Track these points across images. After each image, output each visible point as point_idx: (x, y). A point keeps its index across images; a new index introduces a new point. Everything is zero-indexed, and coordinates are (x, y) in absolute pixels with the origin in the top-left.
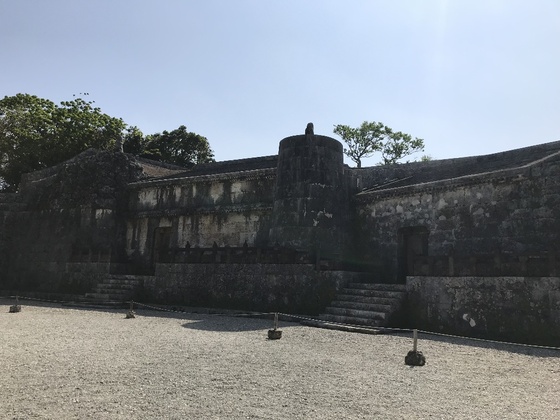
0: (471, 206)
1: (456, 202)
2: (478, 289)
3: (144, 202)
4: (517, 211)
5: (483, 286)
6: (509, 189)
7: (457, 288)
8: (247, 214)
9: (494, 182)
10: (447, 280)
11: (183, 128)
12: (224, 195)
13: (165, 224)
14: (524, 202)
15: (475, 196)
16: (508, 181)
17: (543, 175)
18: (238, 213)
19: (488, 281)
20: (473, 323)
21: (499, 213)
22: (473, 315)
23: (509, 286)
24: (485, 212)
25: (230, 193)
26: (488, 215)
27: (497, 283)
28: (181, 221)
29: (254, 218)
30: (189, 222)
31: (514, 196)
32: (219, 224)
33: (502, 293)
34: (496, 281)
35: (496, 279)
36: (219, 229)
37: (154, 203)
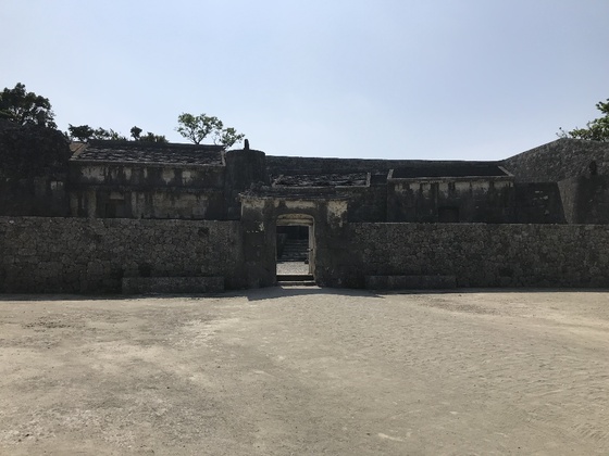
3: (89, 177)
8: (198, 195)
11: (20, 87)
12: (175, 178)
13: (116, 196)
18: (191, 193)
25: (181, 178)
28: (134, 195)
29: (204, 198)
30: (142, 196)
32: (172, 200)
36: (173, 204)
37: (102, 178)
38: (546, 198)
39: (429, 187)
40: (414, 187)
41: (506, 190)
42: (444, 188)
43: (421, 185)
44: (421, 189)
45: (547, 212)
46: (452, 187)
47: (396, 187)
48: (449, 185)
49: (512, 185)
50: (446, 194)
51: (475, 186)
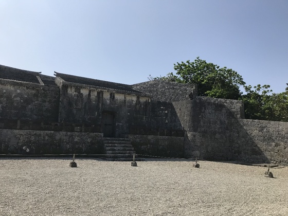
0: (13, 95)
1: (4, 91)
2: (33, 135)
4: (36, 102)
5: (35, 134)
6: (34, 92)
7: (22, 135)
9: (27, 87)
10: (16, 131)
14: (40, 99)
15: (16, 91)
16: (33, 89)
17: (48, 90)
19: (38, 132)
20: (28, 150)
21: (28, 101)
22: (29, 147)
23: (47, 135)
24: (21, 99)
26: (22, 101)
27: (42, 134)
31: (36, 95)
33: (44, 137)
34: (42, 132)
35: (42, 131)
38: (166, 112)
39: (96, 94)
40: (85, 92)
41: (146, 103)
42: (107, 96)
43: (90, 91)
44: (89, 95)
45: (167, 121)
46: (112, 96)
47: (69, 90)
48: (111, 94)
49: (150, 101)
50: (108, 102)
51: (128, 98)
